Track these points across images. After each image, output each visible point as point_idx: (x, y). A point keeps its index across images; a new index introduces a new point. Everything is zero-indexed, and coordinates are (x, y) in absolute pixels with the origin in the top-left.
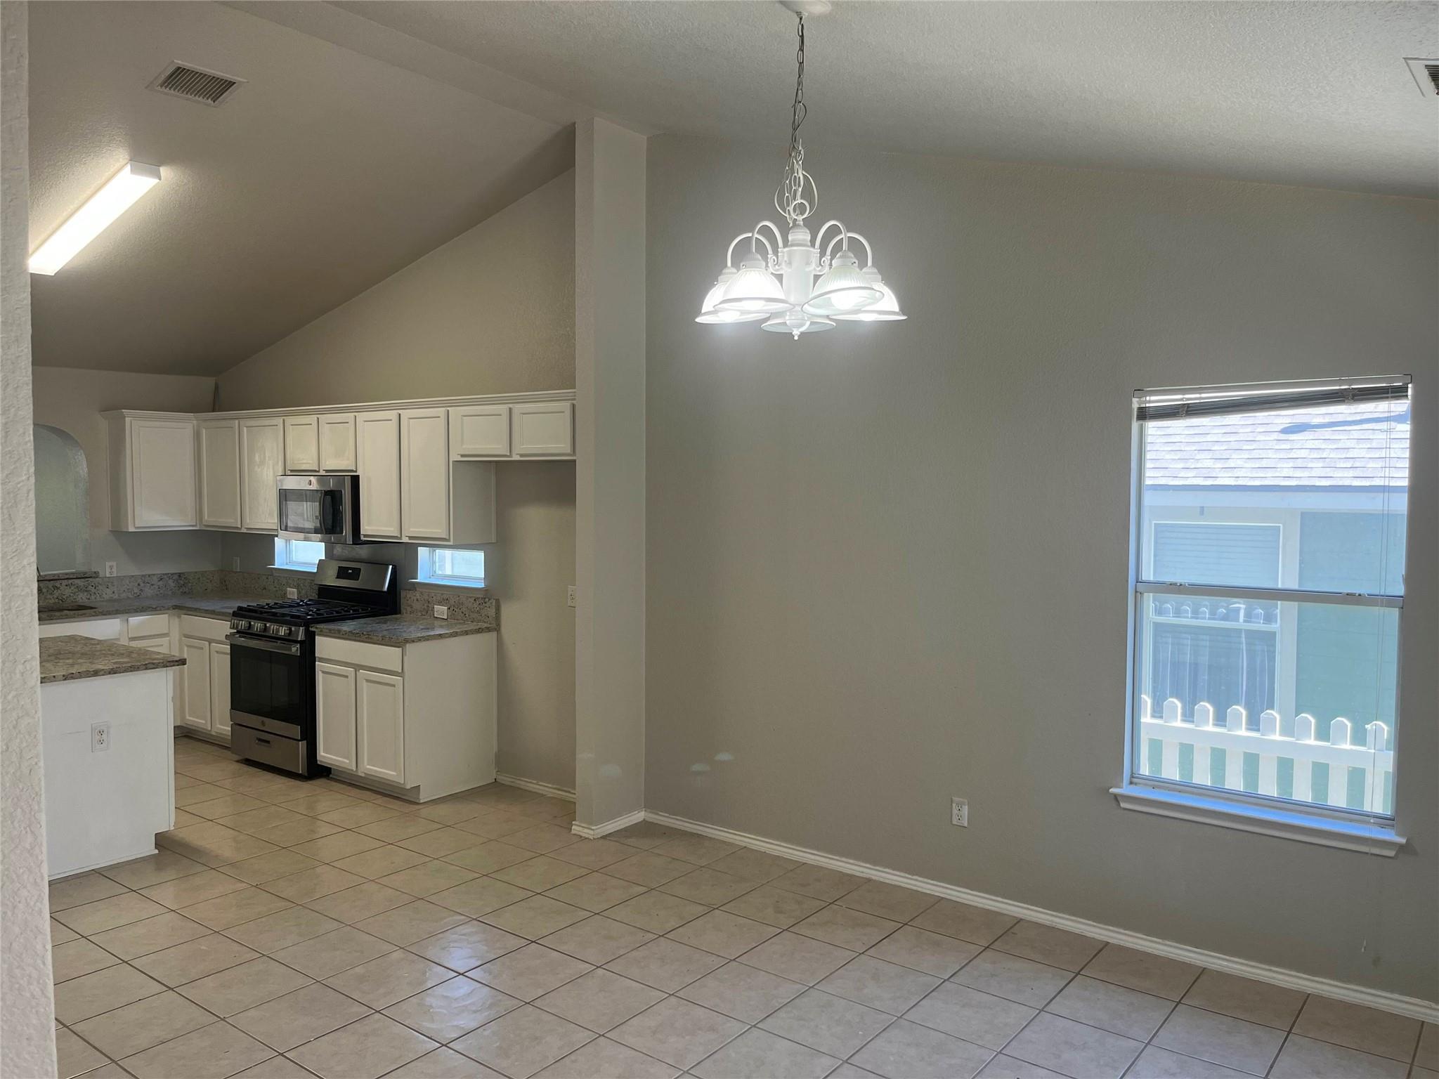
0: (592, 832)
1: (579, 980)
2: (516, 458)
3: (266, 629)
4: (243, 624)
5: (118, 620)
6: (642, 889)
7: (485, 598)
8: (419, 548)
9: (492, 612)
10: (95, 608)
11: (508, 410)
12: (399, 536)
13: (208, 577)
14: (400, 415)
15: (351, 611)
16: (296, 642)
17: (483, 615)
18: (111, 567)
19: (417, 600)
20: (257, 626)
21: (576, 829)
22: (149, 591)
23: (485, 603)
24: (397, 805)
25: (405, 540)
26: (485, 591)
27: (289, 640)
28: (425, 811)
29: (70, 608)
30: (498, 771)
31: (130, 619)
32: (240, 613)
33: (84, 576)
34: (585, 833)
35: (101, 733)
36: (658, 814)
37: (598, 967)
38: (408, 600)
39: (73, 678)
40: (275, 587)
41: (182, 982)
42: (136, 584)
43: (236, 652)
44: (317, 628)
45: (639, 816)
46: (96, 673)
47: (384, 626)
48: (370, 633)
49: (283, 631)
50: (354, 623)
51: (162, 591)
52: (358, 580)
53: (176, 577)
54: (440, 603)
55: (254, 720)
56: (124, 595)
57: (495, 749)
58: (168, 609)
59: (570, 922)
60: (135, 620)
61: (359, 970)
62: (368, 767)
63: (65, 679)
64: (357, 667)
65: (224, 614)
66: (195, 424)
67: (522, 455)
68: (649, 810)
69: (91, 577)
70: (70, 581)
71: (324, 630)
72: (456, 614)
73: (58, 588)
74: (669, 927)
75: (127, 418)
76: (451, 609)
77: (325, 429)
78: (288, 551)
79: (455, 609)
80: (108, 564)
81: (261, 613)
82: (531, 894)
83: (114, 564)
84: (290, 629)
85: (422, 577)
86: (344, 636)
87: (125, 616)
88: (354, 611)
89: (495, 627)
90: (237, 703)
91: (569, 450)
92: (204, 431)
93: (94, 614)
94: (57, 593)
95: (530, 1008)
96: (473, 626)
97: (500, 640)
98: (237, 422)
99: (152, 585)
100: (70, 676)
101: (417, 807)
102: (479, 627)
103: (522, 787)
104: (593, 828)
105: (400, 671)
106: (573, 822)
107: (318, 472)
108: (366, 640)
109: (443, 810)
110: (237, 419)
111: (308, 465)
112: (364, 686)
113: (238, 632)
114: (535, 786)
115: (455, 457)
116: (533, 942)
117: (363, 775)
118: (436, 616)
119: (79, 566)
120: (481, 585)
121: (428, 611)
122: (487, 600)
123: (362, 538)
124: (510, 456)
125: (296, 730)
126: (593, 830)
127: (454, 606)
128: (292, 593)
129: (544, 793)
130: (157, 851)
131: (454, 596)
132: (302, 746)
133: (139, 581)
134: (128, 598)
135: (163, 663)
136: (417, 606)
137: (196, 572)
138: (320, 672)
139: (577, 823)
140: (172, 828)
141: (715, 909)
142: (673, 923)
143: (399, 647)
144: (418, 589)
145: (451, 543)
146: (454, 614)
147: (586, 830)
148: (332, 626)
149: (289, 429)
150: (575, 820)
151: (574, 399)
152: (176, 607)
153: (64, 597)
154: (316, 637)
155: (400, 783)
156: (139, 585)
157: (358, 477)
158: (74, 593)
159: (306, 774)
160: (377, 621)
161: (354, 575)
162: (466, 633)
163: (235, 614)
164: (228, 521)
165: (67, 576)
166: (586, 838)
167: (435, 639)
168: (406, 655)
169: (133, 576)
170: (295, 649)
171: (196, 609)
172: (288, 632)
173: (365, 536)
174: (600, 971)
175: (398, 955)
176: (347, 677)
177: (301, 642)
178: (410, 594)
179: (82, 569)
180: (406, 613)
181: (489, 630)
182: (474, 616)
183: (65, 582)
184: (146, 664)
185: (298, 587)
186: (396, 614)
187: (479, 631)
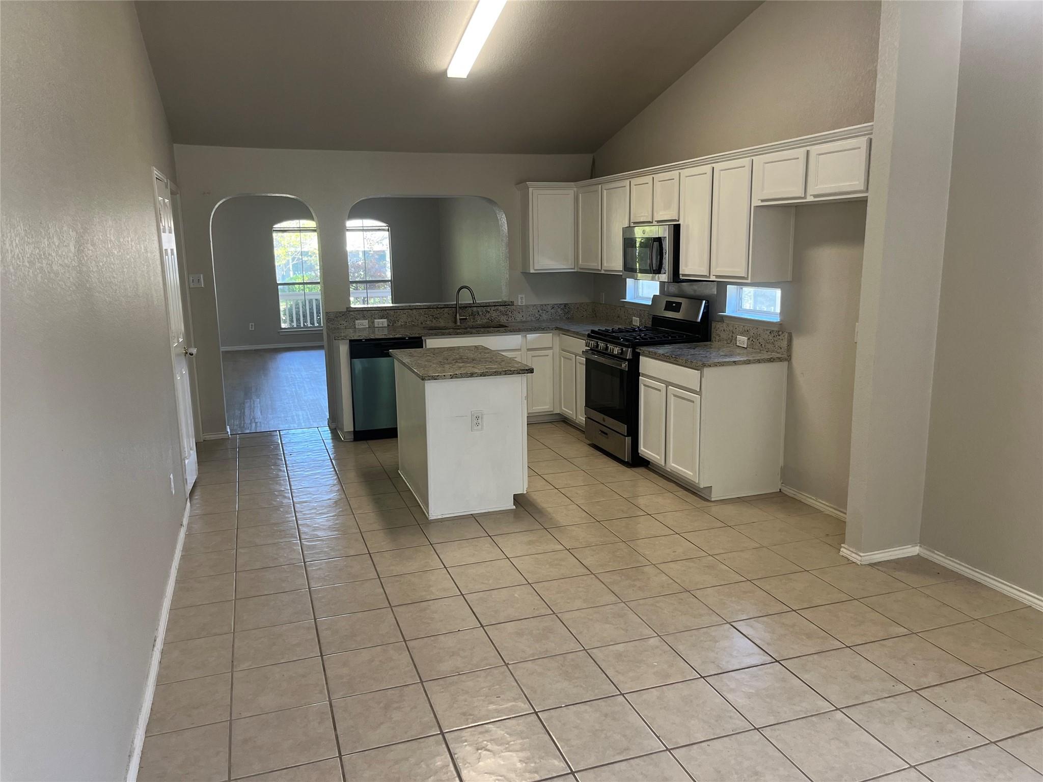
0: (859, 558)
1: (814, 718)
2: (810, 199)
3: (607, 348)
4: (593, 343)
5: (520, 336)
6: (903, 631)
7: (779, 332)
8: (728, 286)
9: (784, 344)
10: (506, 327)
11: (806, 152)
12: (708, 275)
13: (585, 307)
14: (713, 168)
15: (670, 338)
16: (626, 360)
17: (776, 346)
18: (522, 298)
19: (724, 330)
20: (602, 345)
21: (845, 551)
22: (545, 317)
23: (779, 335)
24: (691, 498)
25: (713, 278)
26: (780, 324)
27: (620, 357)
28: (715, 509)
29: (495, 326)
30: (782, 483)
31: (527, 335)
32: (593, 335)
33: (505, 304)
34: (854, 557)
35: (477, 418)
36: (933, 552)
37: (837, 709)
38: (716, 330)
39: (456, 377)
40: (625, 316)
41: (491, 622)
42: (537, 311)
43: (589, 364)
44: (640, 350)
45: (913, 550)
46: (472, 375)
47: (692, 351)
48: (677, 357)
49: (616, 351)
50: (670, 347)
51: (553, 317)
52: (679, 312)
53: (562, 307)
54: (742, 334)
55: (599, 416)
56: (529, 319)
57: (781, 463)
58: (552, 330)
59: (817, 649)
60: (531, 336)
61: (620, 647)
62: (673, 465)
63: (451, 378)
64: (668, 384)
65: (583, 335)
66: (575, 191)
67: (815, 196)
68: (923, 546)
69: (509, 305)
70: (496, 308)
71: (645, 352)
72: (754, 343)
73: (489, 312)
74: (926, 681)
75: (530, 189)
76: (751, 339)
77: (658, 185)
78: (636, 289)
79: (754, 340)
80: (520, 296)
81: (606, 336)
82: (786, 609)
83: (524, 296)
84: (622, 349)
85: (729, 312)
86: (659, 358)
87: (524, 334)
88: (672, 337)
89: (787, 357)
90: (589, 403)
91: (862, 188)
92: (580, 195)
93: (505, 331)
94: (488, 316)
95: (756, 736)
96: (766, 356)
97: (790, 368)
98: (600, 186)
99: (547, 312)
100: (455, 376)
101: (709, 504)
102: (771, 356)
103: (803, 501)
104: (862, 554)
105: (698, 390)
106: (842, 545)
107: (652, 222)
108: (673, 361)
109: (730, 510)
110: (599, 184)
111: (645, 218)
112: (672, 399)
113: (591, 349)
114: (814, 502)
115: (756, 202)
116: (777, 661)
117: (669, 470)
118: (738, 344)
119: (504, 297)
120: (777, 319)
121: (732, 340)
122: (781, 332)
123: (681, 277)
124: (805, 198)
125: (623, 428)
126: (861, 556)
127: (753, 337)
128: (636, 322)
129: (821, 509)
130: (514, 507)
131: (752, 327)
132: (628, 440)
133: (539, 308)
134: (532, 321)
135: (517, 370)
136: (724, 335)
137: (576, 304)
138: (642, 385)
139: (846, 546)
140: (525, 492)
141: (982, 673)
142: (931, 679)
143: (698, 370)
144: (725, 321)
145: (749, 281)
146: (753, 344)
147: (854, 555)
148: (651, 349)
149: (633, 187)
150: (844, 543)
151: (872, 134)
152: (557, 328)
153: (493, 318)
154: (640, 357)
155: (695, 482)
156: (539, 311)
157: (679, 225)
158: (498, 316)
159: (631, 462)
160: (689, 347)
161: (676, 307)
162: (759, 361)
163: (589, 336)
164: (594, 265)
165: (495, 304)
166: (854, 563)
167: (730, 365)
168: (703, 377)
169: (535, 305)
170: (624, 366)
171: (568, 331)
172: (620, 351)
173: (683, 275)
174: (839, 715)
175: (654, 641)
176: (660, 390)
177: (629, 360)
178: (719, 325)
179: (505, 299)
180: (715, 341)
181: (780, 360)
182: (770, 346)
183: (493, 308)
184: (506, 371)
185: (640, 316)
186: (707, 341)
187: (771, 360)
